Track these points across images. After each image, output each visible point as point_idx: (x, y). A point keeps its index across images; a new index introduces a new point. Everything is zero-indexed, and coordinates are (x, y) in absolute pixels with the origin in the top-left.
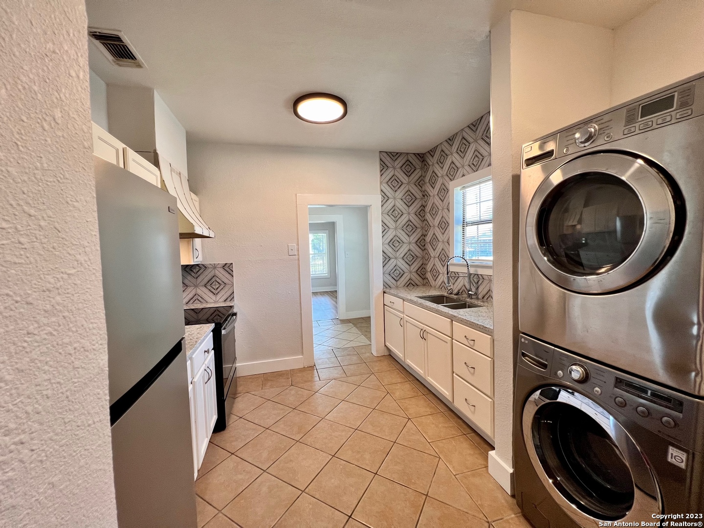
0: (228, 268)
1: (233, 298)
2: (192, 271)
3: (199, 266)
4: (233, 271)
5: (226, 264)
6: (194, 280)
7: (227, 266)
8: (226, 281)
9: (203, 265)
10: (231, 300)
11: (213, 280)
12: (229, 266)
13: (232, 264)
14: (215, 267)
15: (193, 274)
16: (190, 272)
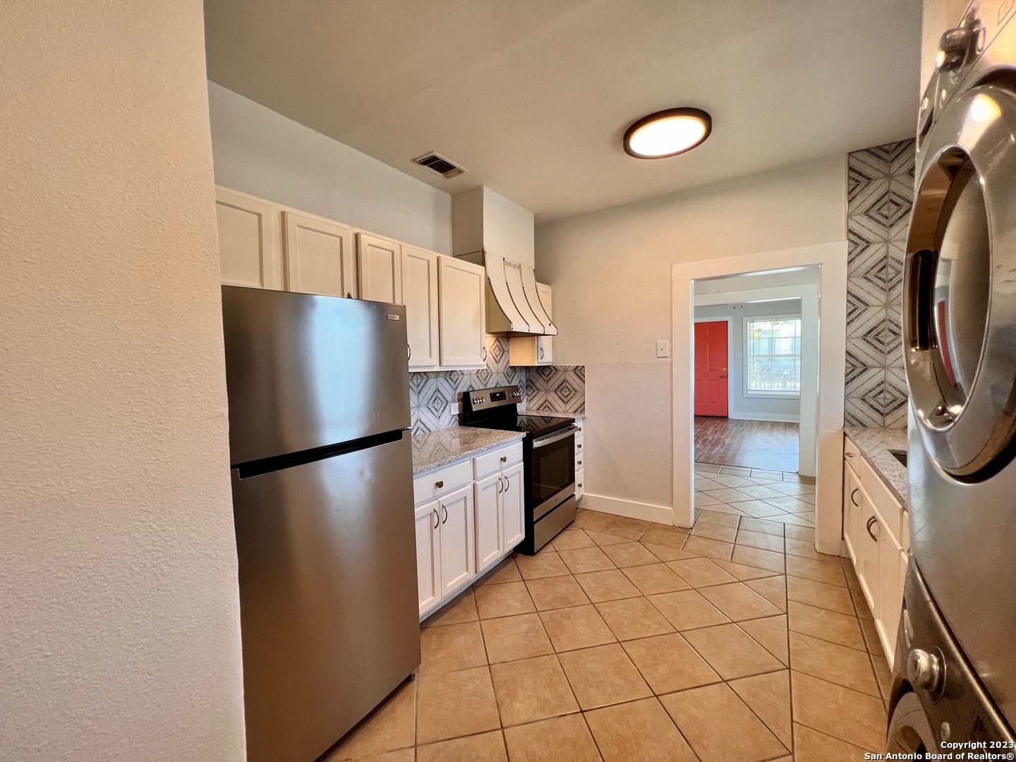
1: (584, 409)
2: (544, 373)
3: (550, 368)
4: (584, 376)
5: (577, 367)
6: (544, 384)
8: (577, 388)
9: (554, 367)
10: (581, 412)
11: (563, 386)
12: (581, 370)
13: (584, 367)
14: (566, 370)
15: (544, 376)
16: (542, 374)
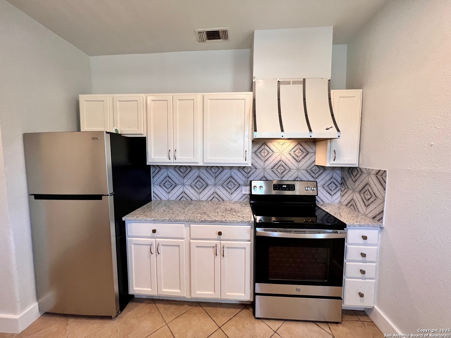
0: (381, 175)
1: (382, 218)
3: (357, 170)
4: (385, 182)
5: (379, 171)
6: (352, 183)
7: (380, 173)
8: (377, 194)
9: (360, 169)
10: (379, 220)
11: (366, 188)
12: (382, 175)
13: (385, 171)
14: (369, 172)
15: (352, 177)
16: (351, 174)
